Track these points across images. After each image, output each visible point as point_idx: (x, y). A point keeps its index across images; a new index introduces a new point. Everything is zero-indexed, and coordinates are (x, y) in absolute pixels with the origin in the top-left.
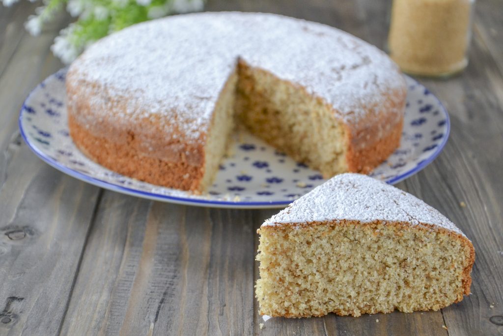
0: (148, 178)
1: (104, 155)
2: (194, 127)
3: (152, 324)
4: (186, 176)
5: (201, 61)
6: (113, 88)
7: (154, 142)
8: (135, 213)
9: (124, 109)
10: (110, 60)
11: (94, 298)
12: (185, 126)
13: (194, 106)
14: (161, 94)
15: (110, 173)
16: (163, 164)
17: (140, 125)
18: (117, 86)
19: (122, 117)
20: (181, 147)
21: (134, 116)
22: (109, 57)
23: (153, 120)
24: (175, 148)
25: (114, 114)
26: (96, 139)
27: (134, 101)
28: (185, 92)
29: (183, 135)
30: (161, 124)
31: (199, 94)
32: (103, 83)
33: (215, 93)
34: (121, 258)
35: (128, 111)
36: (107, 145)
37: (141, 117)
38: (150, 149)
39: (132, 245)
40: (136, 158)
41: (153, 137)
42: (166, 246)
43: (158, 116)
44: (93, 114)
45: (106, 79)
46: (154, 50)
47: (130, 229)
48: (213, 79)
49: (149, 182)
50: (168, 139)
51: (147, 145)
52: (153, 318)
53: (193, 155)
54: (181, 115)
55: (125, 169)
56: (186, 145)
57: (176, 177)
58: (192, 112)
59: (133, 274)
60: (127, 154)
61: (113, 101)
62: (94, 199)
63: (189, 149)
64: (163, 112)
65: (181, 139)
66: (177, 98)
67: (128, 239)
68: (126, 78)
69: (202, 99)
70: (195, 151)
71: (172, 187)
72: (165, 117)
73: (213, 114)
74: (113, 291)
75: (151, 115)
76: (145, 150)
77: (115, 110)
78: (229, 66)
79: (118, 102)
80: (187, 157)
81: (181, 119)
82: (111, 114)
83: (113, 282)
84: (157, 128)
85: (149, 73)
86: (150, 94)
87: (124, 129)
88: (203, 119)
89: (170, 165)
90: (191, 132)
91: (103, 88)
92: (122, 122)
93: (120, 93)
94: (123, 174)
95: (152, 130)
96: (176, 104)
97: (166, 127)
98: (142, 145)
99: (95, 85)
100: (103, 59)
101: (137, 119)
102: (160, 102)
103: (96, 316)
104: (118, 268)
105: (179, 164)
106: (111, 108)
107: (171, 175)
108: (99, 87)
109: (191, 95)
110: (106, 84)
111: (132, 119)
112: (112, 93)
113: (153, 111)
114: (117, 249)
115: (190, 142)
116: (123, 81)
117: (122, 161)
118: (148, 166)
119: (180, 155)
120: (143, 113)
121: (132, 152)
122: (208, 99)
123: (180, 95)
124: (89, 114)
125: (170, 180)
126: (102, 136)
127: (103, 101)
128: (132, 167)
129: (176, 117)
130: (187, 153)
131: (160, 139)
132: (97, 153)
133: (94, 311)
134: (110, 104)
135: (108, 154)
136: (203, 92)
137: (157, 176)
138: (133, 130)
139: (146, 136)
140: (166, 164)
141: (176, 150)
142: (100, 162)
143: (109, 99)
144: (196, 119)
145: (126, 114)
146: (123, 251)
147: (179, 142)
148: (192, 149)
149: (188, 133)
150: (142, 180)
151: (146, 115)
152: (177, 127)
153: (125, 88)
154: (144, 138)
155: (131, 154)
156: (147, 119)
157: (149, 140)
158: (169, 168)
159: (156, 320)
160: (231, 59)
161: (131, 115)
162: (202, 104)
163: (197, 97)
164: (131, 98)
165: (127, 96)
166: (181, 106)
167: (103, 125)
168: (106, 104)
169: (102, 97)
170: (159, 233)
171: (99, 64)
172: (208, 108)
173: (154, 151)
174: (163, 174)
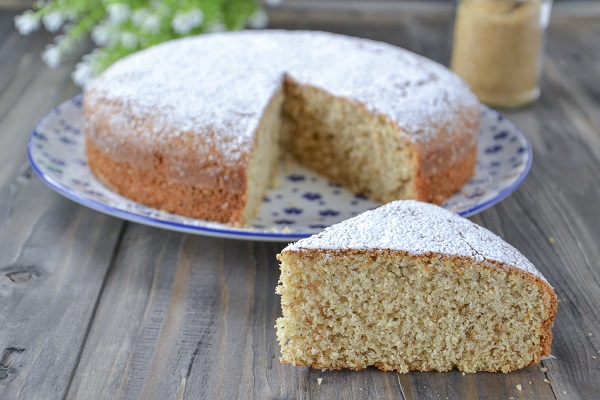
0: (180, 209)
1: (127, 183)
2: (235, 147)
3: (184, 380)
4: (225, 206)
5: (242, 77)
6: (137, 105)
7: (186, 165)
8: (164, 251)
9: (150, 127)
10: (135, 76)
11: (113, 348)
12: (224, 146)
13: (234, 123)
14: (195, 111)
15: (133, 204)
16: (197, 192)
17: (170, 146)
18: (143, 103)
19: (148, 137)
20: (219, 170)
21: (163, 135)
22: (133, 74)
23: (185, 139)
24: (211, 171)
25: (139, 134)
26: (117, 164)
27: (162, 119)
28: (223, 109)
29: (221, 156)
30: (195, 143)
31: (239, 110)
32: (125, 100)
33: (258, 109)
34: (146, 302)
35: (155, 130)
36: (130, 172)
37: (171, 136)
38: (182, 174)
39: (159, 287)
40: (164, 185)
41: (185, 159)
42: (201, 289)
43: (190, 135)
44: (114, 136)
45: (129, 96)
46: (186, 66)
47: (157, 269)
48: (256, 95)
49: (180, 215)
50: (203, 161)
51: (178, 169)
52: (184, 372)
53: (234, 180)
54: (219, 133)
55: (152, 200)
56: (225, 168)
57: (213, 206)
58: (232, 130)
59: (161, 320)
60: (154, 182)
61: (137, 120)
62: (114, 237)
63: (228, 172)
64: (197, 130)
65: (219, 161)
66: (213, 115)
67: (155, 280)
68: (153, 94)
69: (243, 115)
70: (236, 175)
71: (207, 220)
72: (199, 135)
73: (257, 133)
74: (135, 340)
75: (182, 134)
76: (175, 174)
77: (139, 129)
78: (275, 82)
79: (144, 120)
80: (226, 182)
81: (219, 138)
82: (135, 133)
83: (136, 330)
84: (190, 149)
85: (180, 89)
86: (181, 111)
87: (150, 150)
88: (245, 137)
89: (205, 192)
90: (230, 153)
91: (125, 105)
92: (148, 142)
93: (146, 111)
94: (149, 205)
95: (183, 151)
96: (212, 121)
97: (201, 147)
98: (172, 168)
99: (117, 103)
100: (126, 75)
101: (166, 138)
102: (193, 119)
103: (114, 370)
104: (142, 313)
105: (216, 192)
106: (135, 127)
107: (206, 205)
108: (121, 104)
109: (230, 111)
110: (129, 101)
111: (160, 139)
112: (136, 111)
113: (185, 129)
114: (141, 291)
115: (230, 164)
116: (150, 98)
117: (147, 190)
118: (178, 194)
119: (218, 180)
120: (172, 131)
121: (160, 179)
122: (250, 115)
123: (218, 111)
124: (109, 135)
125: (205, 211)
126: (124, 160)
127: (126, 120)
128: (160, 196)
129: (212, 135)
130: (226, 177)
131: (193, 161)
132: (119, 182)
133: (112, 364)
134: (133, 123)
135: (131, 181)
136: (245, 108)
137: (190, 207)
138: (161, 152)
139: (177, 158)
140: (201, 192)
141: (212, 174)
142: (122, 192)
143: (133, 117)
144: (236, 138)
145: (152, 134)
146: (149, 294)
147: (216, 164)
148: (232, 173)
149: (227, 153)
150: (172, 212)
151: (177, 134)
152: (214, 147)
153: (152, 104)
154: (174, 161)
155: (158, 181)
156: (178, 138)
157: (180, 163)
158: (204, 196)
159: (188, 375)
160: (276, 75)
161: (159, 134)
162: (244, 121)
163: (237, 114)
164: (159, 115)
165: (154, 113)
166: (219, 123)
167: (126, 147)
168: (129, 122)
169: (124, 115)
170: (192, 274)
171: (121, 81)
172: (252, 125)
173: (187, 176)
174: (197, 204)
